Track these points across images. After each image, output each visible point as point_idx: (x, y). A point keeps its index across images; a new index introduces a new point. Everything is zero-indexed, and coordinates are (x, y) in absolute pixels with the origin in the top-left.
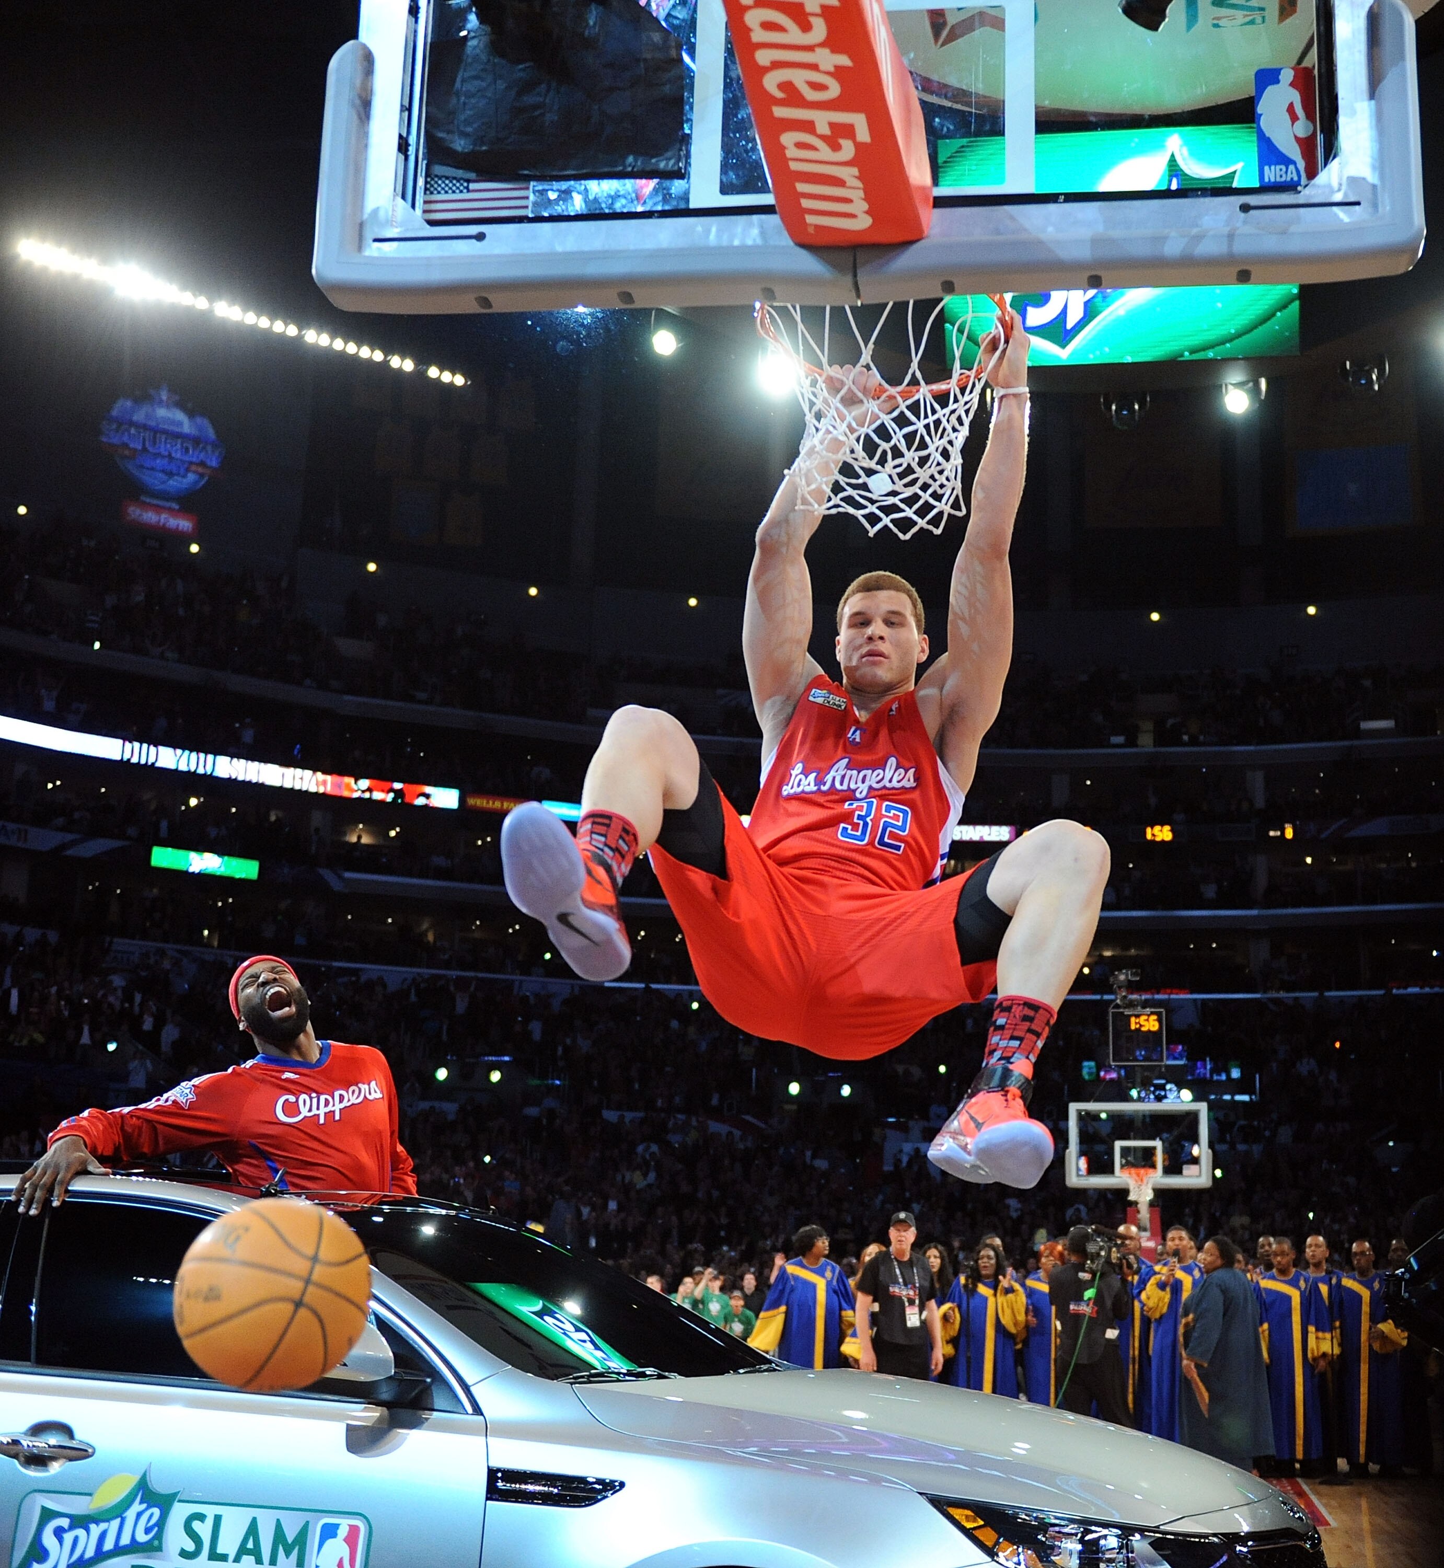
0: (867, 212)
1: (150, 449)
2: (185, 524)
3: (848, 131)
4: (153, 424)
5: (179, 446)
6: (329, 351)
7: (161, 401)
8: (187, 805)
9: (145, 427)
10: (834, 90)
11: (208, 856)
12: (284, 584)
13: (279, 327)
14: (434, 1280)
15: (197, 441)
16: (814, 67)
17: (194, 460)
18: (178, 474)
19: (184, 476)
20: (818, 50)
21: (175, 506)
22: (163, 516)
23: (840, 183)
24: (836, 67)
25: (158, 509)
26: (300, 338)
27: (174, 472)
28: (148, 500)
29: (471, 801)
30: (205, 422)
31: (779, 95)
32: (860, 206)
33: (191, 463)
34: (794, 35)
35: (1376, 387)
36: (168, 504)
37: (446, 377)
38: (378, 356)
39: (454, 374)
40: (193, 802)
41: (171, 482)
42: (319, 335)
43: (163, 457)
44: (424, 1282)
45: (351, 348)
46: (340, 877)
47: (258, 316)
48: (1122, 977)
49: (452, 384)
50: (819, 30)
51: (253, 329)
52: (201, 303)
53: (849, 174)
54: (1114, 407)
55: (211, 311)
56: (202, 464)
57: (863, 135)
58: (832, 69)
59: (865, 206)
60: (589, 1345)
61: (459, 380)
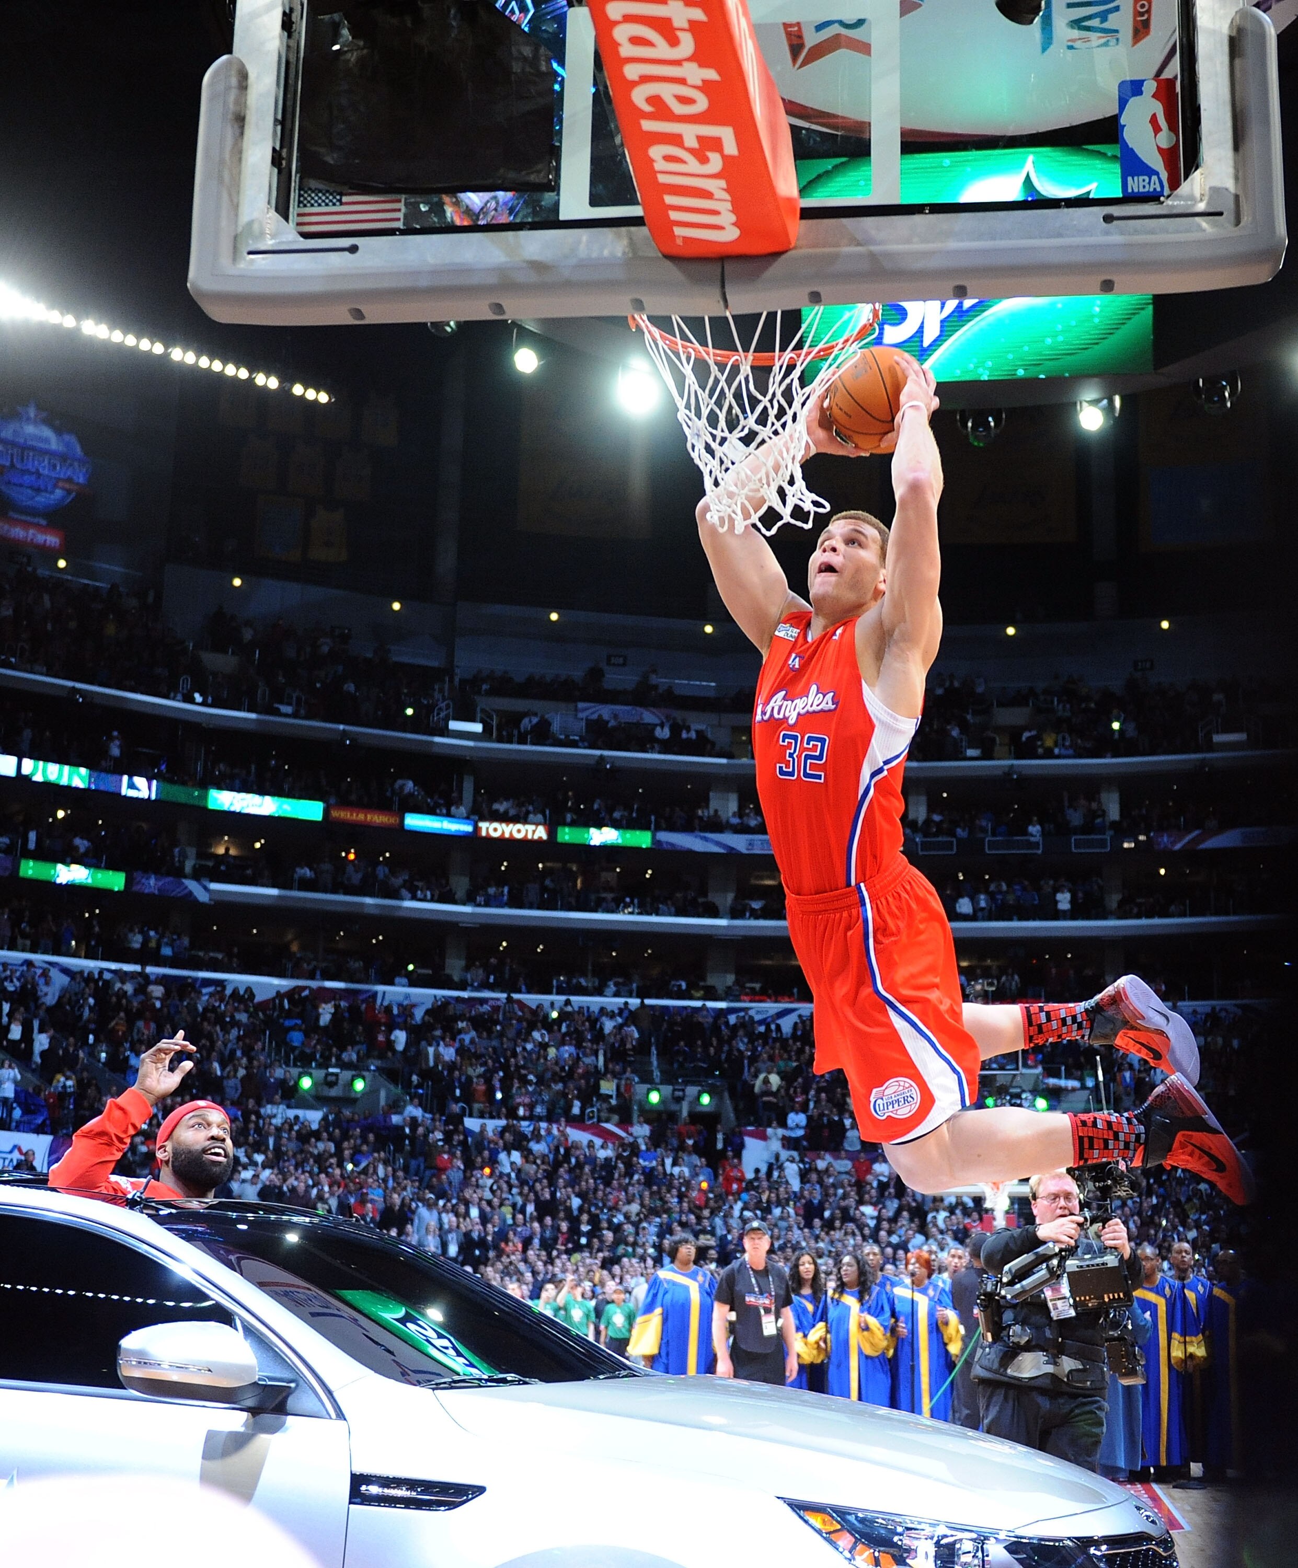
0: (734, 224)
1: (19, 466)
2: (52, 540)
3: (715, 144)
4: (22, 441)
5: (46, 462)
6: (195, 369)
7: (28, 419)
8: (55, 816)
9: (13, 444)
10: (702, 103)
11: (74, 867)
12: (150, 599)
13: (145, 345)
14: (298, 1287)
15: (64, 458)
16: (682, 81)
17: (62, 476)
18: (46, 491)
19: (52, 492)
20: (686, 64)
21: (43, 522)
22: (31, 531)
23: (707, 195)
24: (704, 81)
25: (26, 525)
26: (166, 356)
27: (42, 487)
28: (16, 516)
29: (335, 814)
30: (72, 439)
31: (647, 108)
32: (727, 218)
33: (58, 479)
34: (662, 49)
35: (1229, 405)
36: (36, 520)
37: (311, 394)
38: (243, 374)
39: (318, 392)
40: (61, 814)
41: (38, 499)
42: (184, 353)
43: (32, 473)
44: (288, 1289)
45: (217, 366)
46: (206, 889)
47: (125, 335)
48: (978, 987)
49: (316, 401)
50: (687, 44)
51: (120, 347)
52: (69, 321)
53: (717, 187)
54: (970, 424)
55: (77, 330)
56: (69, 480)
57: (731, 148)
58: (699, 83)
59: (733, 218)
60: (451, 1352)
61: (323, 398)
